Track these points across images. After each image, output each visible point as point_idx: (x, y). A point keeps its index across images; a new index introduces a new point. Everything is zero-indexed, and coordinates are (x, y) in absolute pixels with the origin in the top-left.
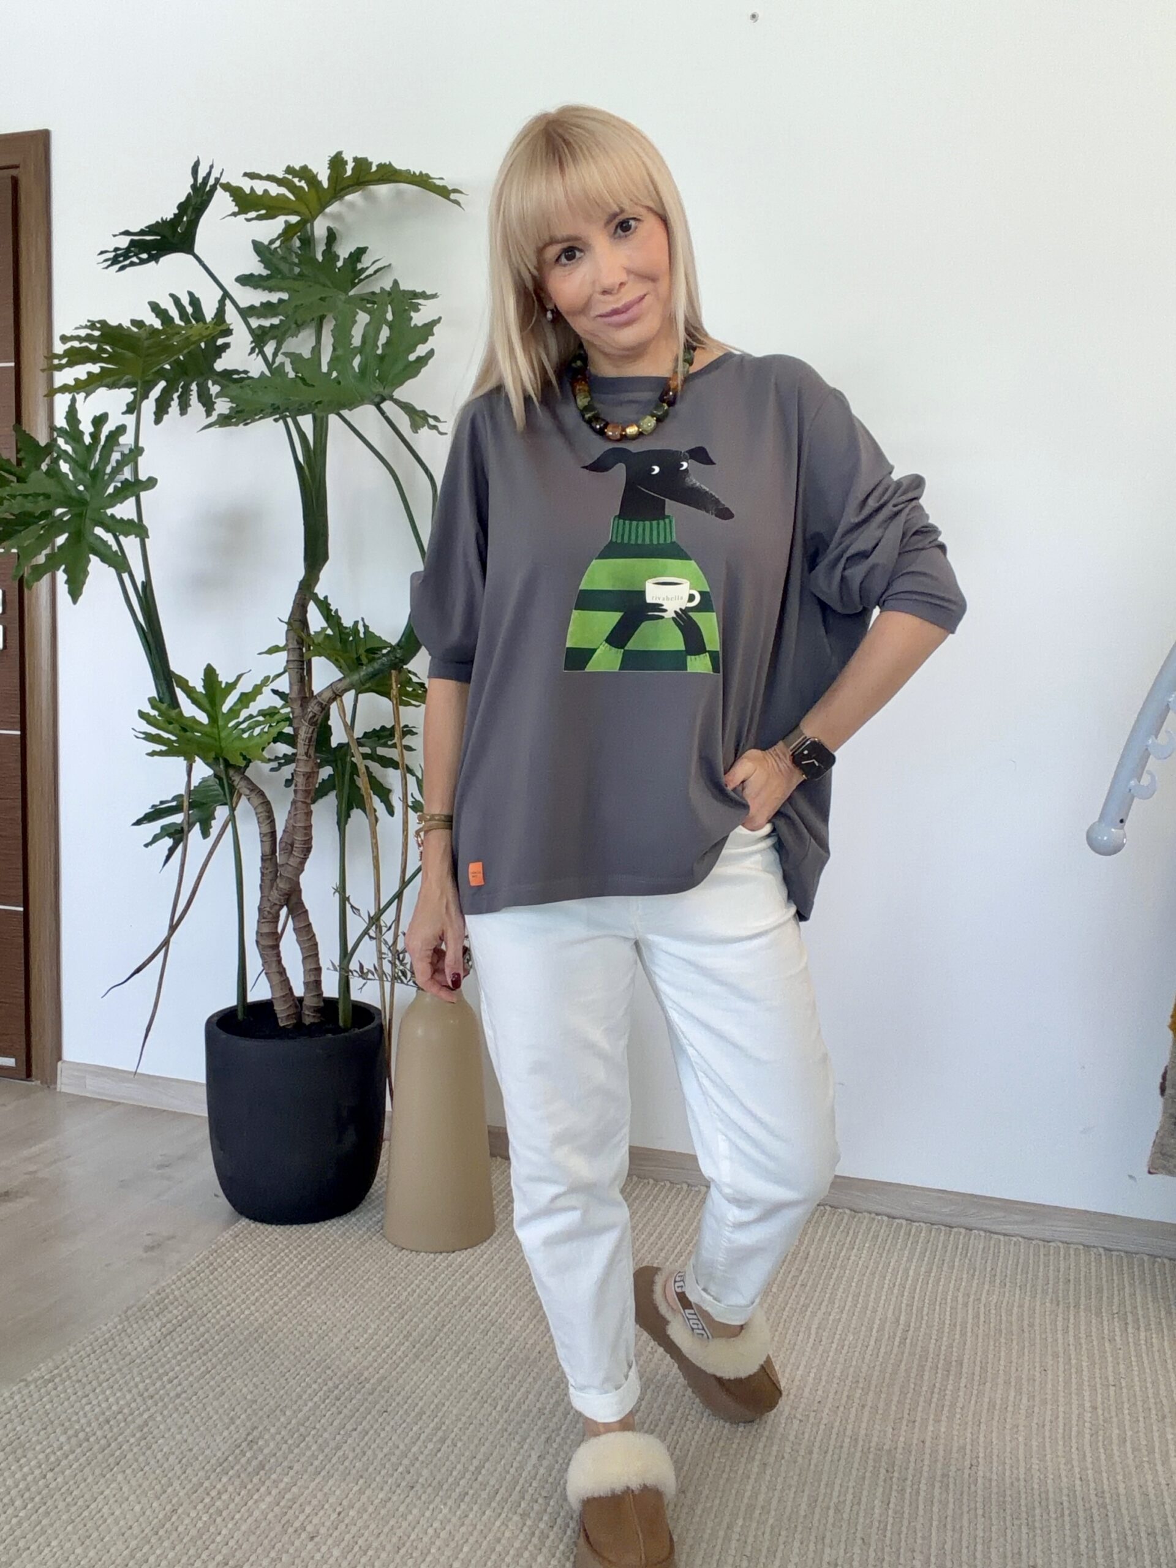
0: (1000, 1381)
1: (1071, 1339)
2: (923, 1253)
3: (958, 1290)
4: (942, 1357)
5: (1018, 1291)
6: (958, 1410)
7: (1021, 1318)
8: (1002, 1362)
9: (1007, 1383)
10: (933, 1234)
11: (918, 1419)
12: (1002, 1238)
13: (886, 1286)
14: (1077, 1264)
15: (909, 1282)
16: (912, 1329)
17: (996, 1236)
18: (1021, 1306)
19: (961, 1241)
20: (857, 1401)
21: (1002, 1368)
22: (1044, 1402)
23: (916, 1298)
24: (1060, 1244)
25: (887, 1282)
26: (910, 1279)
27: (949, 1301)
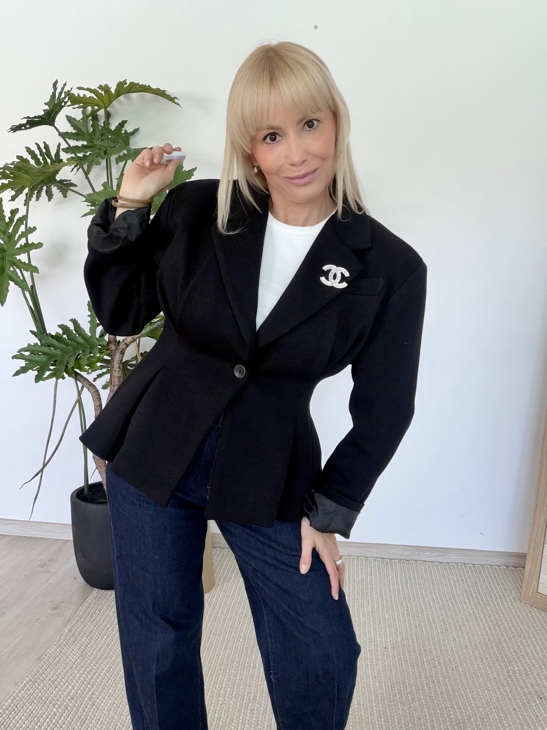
0: (453, 628)
1: (473, 606)
2: (401, 573)
3: (421, 588)
4: (426, 620)
5: (445, 587)
6: (442, 643)
7: (450, 600)
8: (450, 619)
9: (456, 628)
10: (402, 564)
11: (428, 649)
12: (429, 563)
13: (392, 590)
14: (463, 572)
15: (400, 587)
16: (409, 609)
17: (427, 563)
18: (448, 593)
19: (414, 566)
20: (400, 644)
21: (451, 621)
22: (473, 635)
23: (406, 595)
24: (454, 564)
25: (391, 588)
26: (400, 586)
27: (419, 594)
